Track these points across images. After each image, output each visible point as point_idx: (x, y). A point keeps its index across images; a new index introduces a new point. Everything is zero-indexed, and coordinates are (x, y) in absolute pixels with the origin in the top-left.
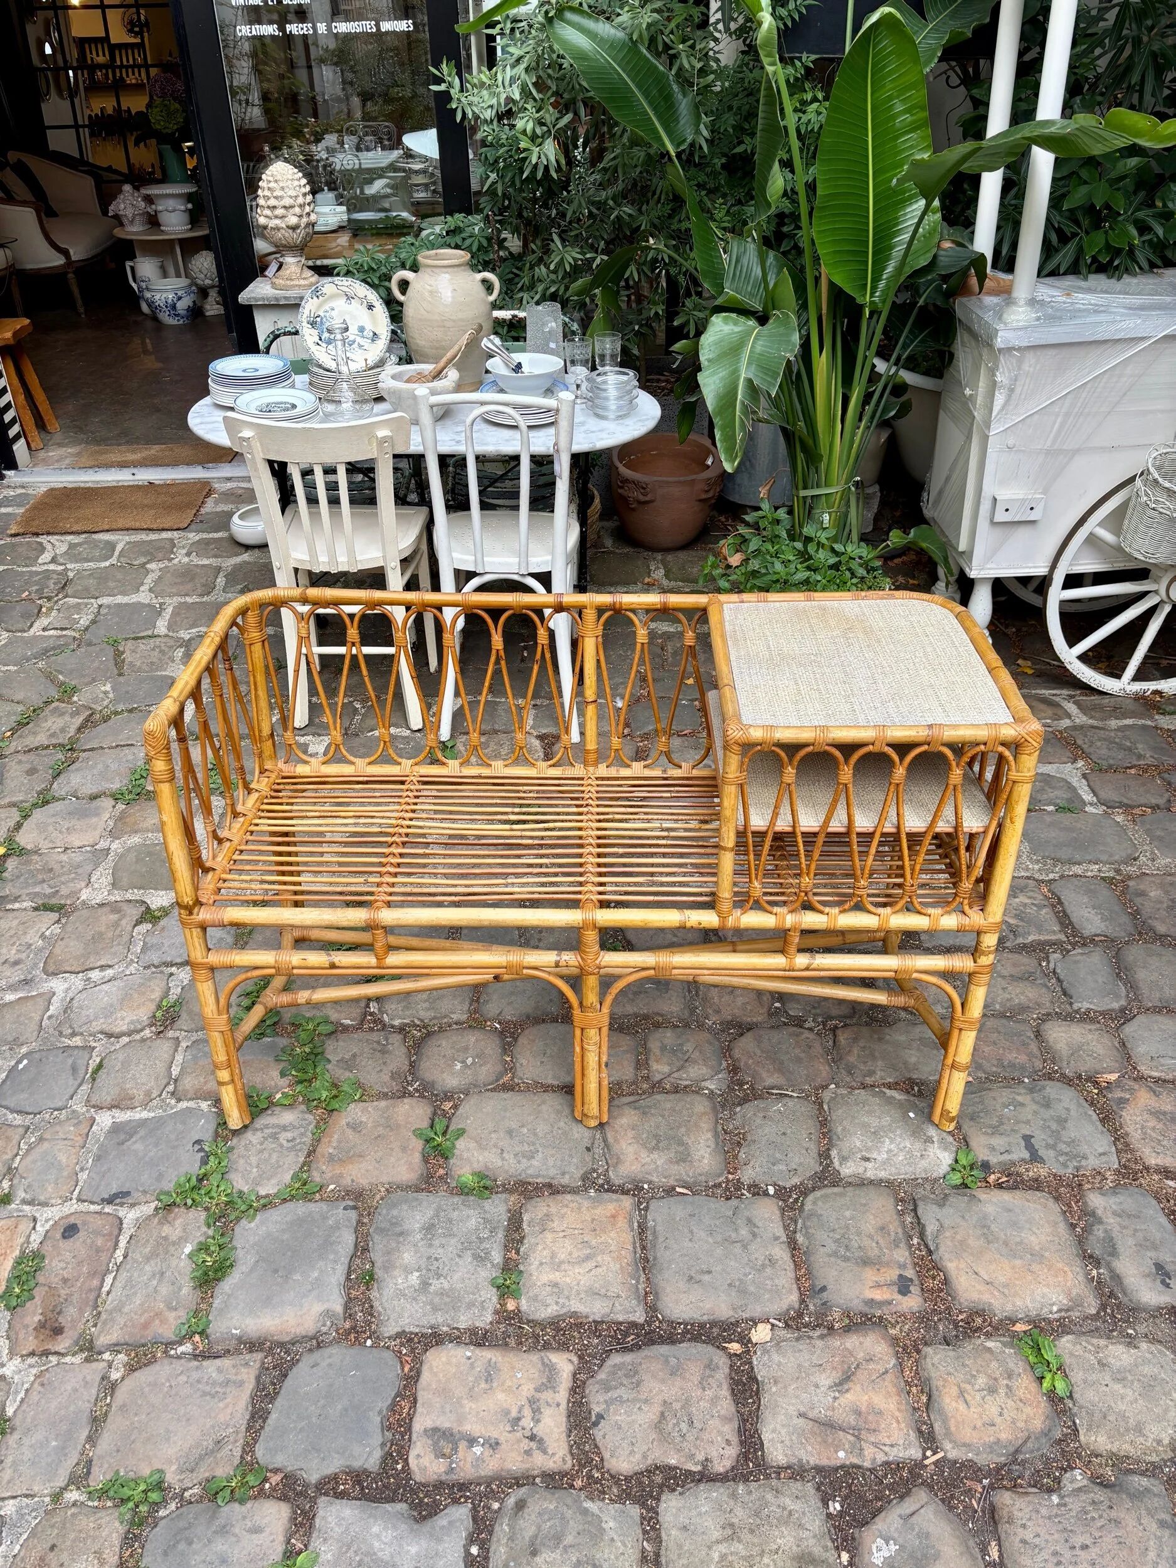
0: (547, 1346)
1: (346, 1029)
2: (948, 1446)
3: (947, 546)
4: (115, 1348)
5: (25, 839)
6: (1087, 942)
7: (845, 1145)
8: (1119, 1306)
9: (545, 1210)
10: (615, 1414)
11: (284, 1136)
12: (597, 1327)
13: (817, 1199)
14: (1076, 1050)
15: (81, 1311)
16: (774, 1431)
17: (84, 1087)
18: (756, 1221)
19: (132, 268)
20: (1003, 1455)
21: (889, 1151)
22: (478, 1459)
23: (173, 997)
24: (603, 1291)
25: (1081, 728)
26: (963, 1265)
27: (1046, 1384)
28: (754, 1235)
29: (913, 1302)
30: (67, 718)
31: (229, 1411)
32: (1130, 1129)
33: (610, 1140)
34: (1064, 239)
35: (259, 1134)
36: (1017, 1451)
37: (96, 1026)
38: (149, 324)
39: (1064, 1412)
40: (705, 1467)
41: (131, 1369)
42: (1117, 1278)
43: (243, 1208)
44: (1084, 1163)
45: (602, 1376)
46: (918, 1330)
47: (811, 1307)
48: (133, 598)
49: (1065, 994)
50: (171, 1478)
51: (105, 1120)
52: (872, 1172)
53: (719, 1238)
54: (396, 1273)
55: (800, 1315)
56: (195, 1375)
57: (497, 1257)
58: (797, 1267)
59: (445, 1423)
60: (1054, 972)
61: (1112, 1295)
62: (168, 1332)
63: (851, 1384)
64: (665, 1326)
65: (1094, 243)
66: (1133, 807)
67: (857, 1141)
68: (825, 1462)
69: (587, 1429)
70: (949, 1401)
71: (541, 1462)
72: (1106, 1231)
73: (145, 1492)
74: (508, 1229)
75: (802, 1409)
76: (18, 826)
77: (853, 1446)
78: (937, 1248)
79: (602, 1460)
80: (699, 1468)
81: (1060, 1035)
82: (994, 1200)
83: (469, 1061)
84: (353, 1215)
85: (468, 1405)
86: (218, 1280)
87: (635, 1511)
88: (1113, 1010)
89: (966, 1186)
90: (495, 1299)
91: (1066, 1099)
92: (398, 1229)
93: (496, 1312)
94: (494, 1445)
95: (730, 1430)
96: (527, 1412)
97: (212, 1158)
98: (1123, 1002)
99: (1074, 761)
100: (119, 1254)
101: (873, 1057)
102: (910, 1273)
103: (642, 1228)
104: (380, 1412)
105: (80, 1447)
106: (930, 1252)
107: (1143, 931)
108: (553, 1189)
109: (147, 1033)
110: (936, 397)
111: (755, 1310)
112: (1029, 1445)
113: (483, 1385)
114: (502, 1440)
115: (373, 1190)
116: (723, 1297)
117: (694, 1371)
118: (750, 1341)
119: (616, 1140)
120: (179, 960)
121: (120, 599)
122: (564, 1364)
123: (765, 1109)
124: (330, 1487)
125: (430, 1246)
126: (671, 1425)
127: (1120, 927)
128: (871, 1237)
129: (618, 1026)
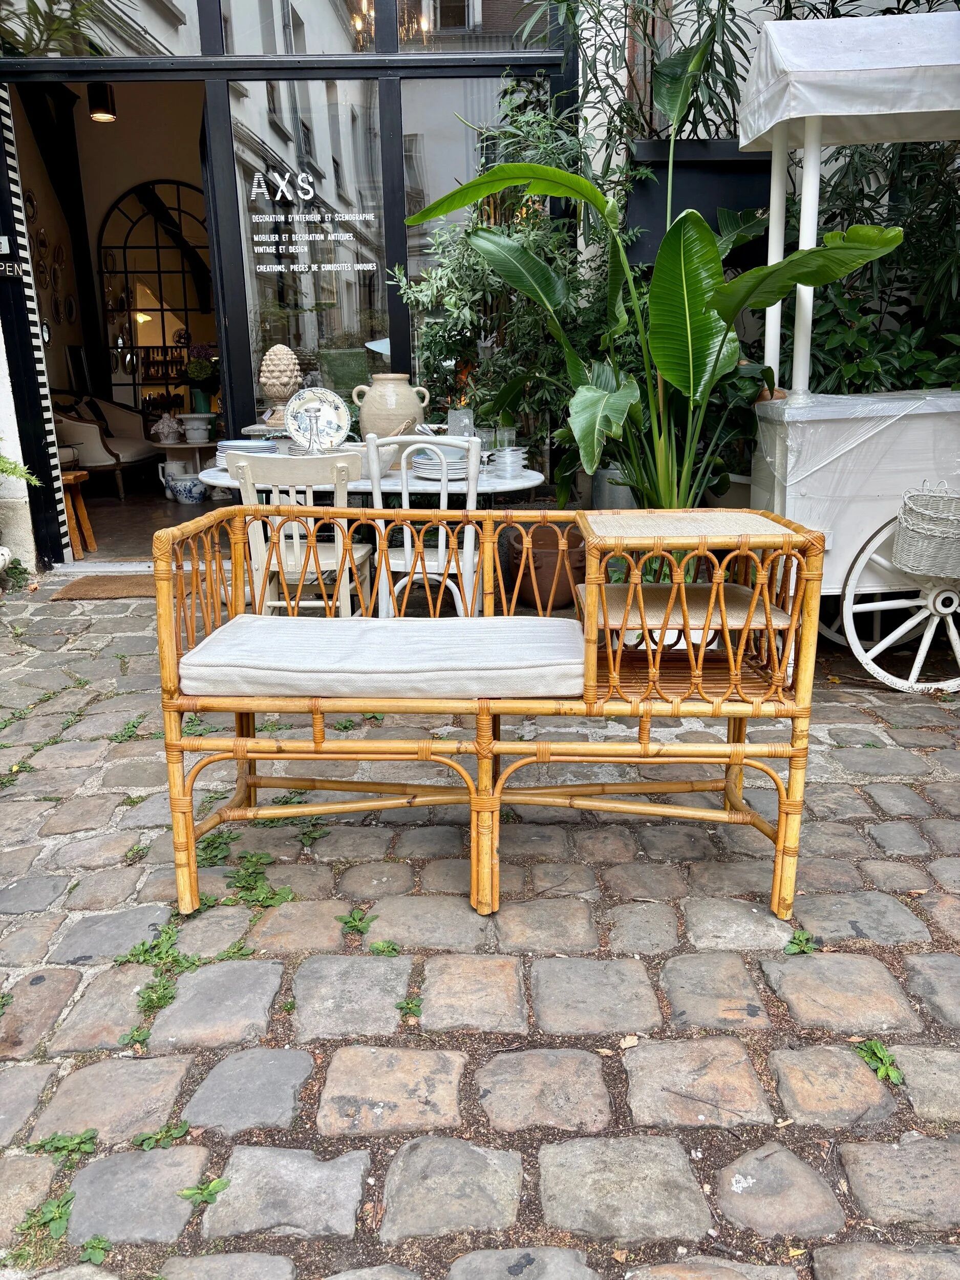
0: (442, 1047)
1: (283, 863)
2: (796, 1115)
4: (65, 1054)
5: (34, 762)
6: (895, 819)
7: (699, 930)
8: (941, 1029)
9: (444, 962)
10: (501, 1089)
11: (224, 923)
12: (486, 1037)
13: (676, 962)
14: (889, 877)
15: (39, 1031)
16: (641, 1100)
17: (62, 897)
18: (624, 972)
19: (163, 468)
20: (846, 1121)
21: (737, 932)
22: (377, 1117)
23: (142, 845)
24: (491, 1011)
25: (880, 707)
26: (802, 996)
27: (882, 1073)
28: (623, 981)
29: (761, 1022)
30: (79, 697)
31: (161, 1089)
32: (940, 919)
33: (501, 924)
34: (829, 370)
35: (205, 921)
36: (860, 1118)
37: (77, 862)
38: (170, 504)
39: (899, 1094)
40: (580, 1128)
41: (76, 1068)
42: (937, 1008)
43: (186, 965)
44: (902, 938)
45: (490, 1066)
46: (766, 1040)
47: (673, 1026)
48: (140, 634)
49: (879, 846)
50: (104, 1136)
51: (76, 916)
52: (722, 945)
53: (593, 982)
54: (314, 1001)
55: (663, 1031)
56: (133, 1068)
57: (402, 990)
58: (660, 1000)
59: (350, 1093)
60: (869, 834)
61: (934, 1020)
62: (113, 1041)
63: (708, 1070)
64: (545, 1038)
65: (849, 371)
66: (925, 747)
67: (710, 926)
68: (687, 1122)
69: (475, 1100)
70: (795, 1082)
71: (433, 1120)
72: (925, 979)
73: (79, 1144)
74: (411, 976)
75: (666, 1085)
76: (31, 756)
77: (712, 1112)
78: (780, 987)
79: (488, 1120)
80: (575, 1129)
81: (876, 868)
82: (828, 958)
83: (384, 879)
84: (280, 968)
85: (371, 1080)
86: (161, 1007)
87: (518, 1155)
88: (920, 856)
89: (804, 952)
90: (398, 1017)
91: (885, 901)
92: (318, 975)
93: (399, 1026)
94: (393, 1107)
95: (602, 1104)
96: (423, 1086)
97: (164, 935)
98: (928, 851)
99: (876, 723)
100: (77, 996)
101: (722, 879)
102: (758, 1003)
103: (526, 977)
104: (293, 1087)
105: (24, 1119)
106: (774, 992)
107: (940, 812)
109: (119, 865)
111: (625, 1026)
112: (870, 1113)
113: (385, 1069)
114: (400, 1103)
115: (297, 955)
116: (596, 1017)
117: (571, 1066)
118: (619, 1047)
119: (506, 925)
120: (150, 825)
121: (129, 634)
122: (457, 1059)
123: (631, 909)
124: (245, 1138)
125: (344, 984)
126: (549, 1100)
127: (920, 809)
128: (723, 982)
129: (509, 862)
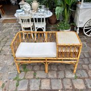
3: (75, 25)
6: (86, 58)
12: (47, 90)
13: (64, 79)
14: (85, 67)
18: (59, 81)
21: (70, 75)
24: (47, 87)
26: (75, 85)
29: (71, 88)
32: (89, 74)
42: (87, 86)
44: (85, 76)
48: (11, 29)
51: (9, 73)
52: (68, 77)
54: (31, 85)
55: (63, 89)
57: (39, 84)
58: (62, 85)
60: (83, 60)
62: (14, 90)
66: (90, 46)
67: (67, 74)
72: (87, 82)
74: (40, 82)
84: (28, 81)
86: (18, 86)
88: (88, 64)
89: (76, 78)
90: (39, 88)
91: (84, 71)
92: (32, 82)
99: (85, 42)
102: (71, 86)
107: (90, 57)
108: (44, 79)
109: (12, 65)
110: (75, 12)
116: (57, 87)
119: (49, 75)
125: (34, 83)
127: (88, 56)
128: (68, 83)
129: (49, 65)
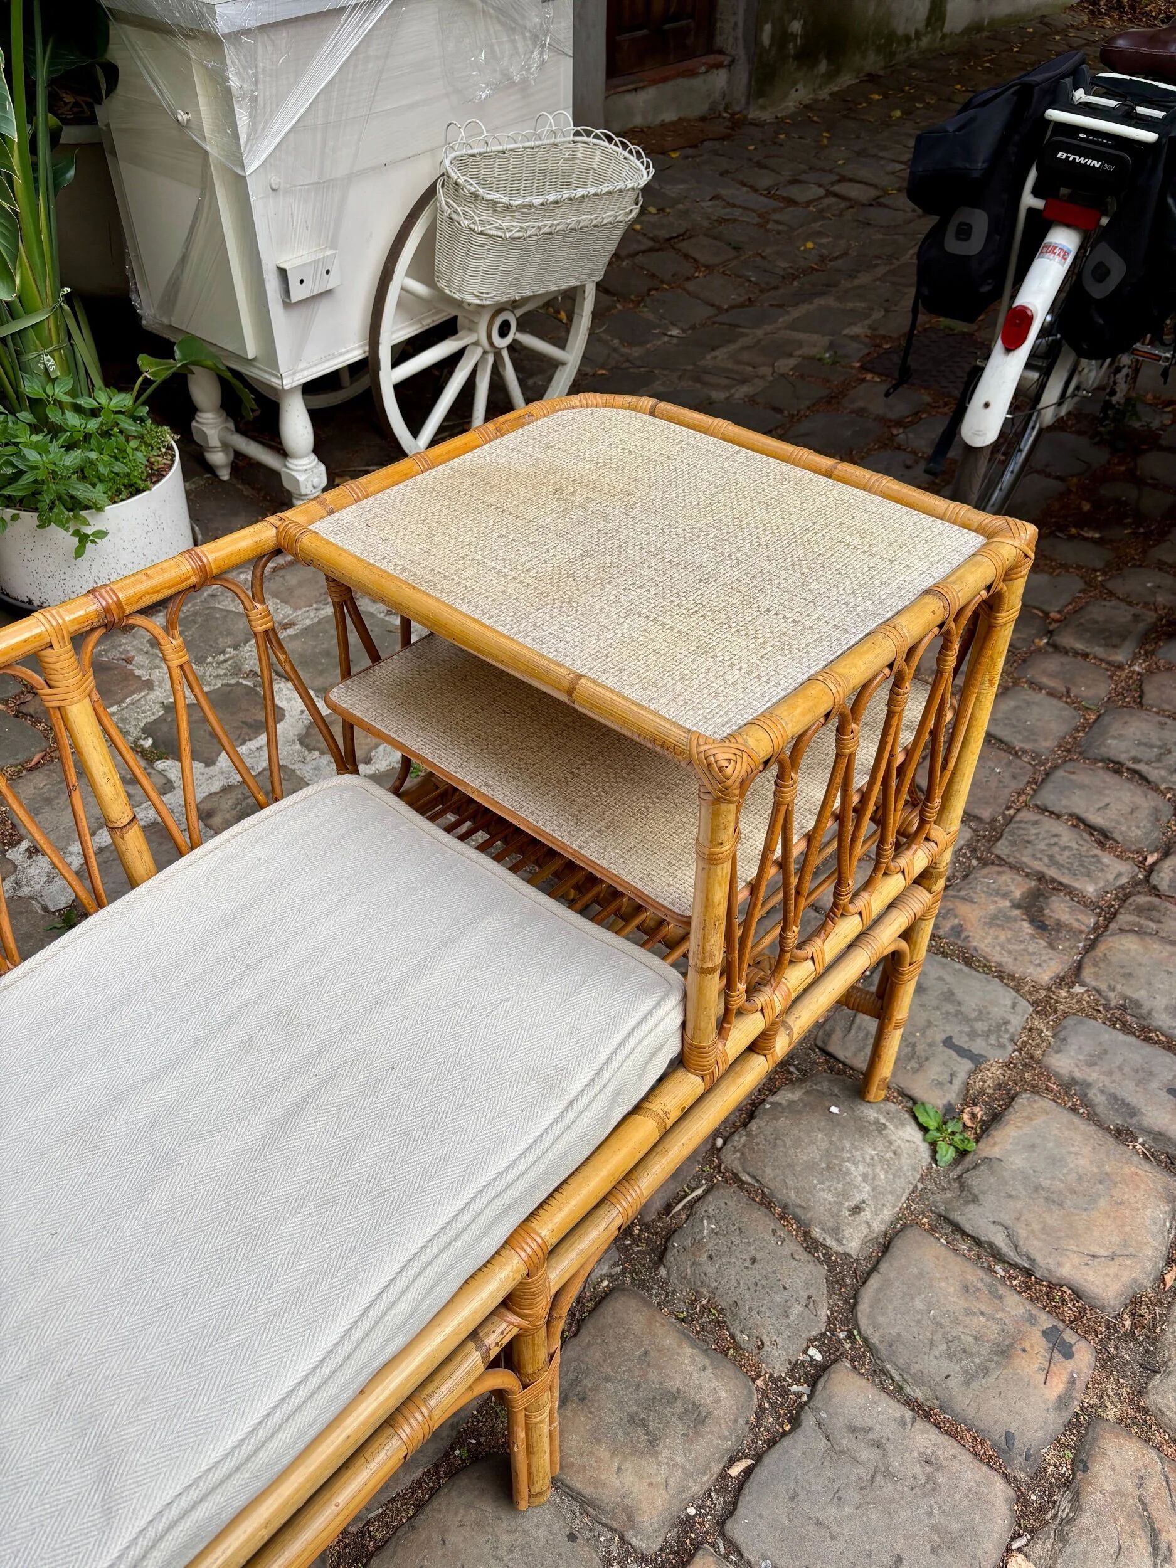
7: (819, 1212)
13: (871, 1317)
18: (859, 1422)
21: (865, 1177)
26: (1074, 1259)
28: (879, 1445)
29: (1084, 1355)
32: (996, 957)
33: (588, 1491)
44: (1012, 1029)
46: (1119, 1385)
47: (1022, 1476)
52: (878, 1219)
53: (853, 1495)
55: (1025, 1500)
58: (954, 1436)
63: (1163, 1537)
67: (825, 1194)
72: (1102, 1092)
78: (1032, 1261)
82: (1009, 1147)
89: (964, 1152)
102: (1044, 1320)
106: (1028, 1273)
119: (595, 1483)
123: (698, 1244)
128: (969, 1313)
